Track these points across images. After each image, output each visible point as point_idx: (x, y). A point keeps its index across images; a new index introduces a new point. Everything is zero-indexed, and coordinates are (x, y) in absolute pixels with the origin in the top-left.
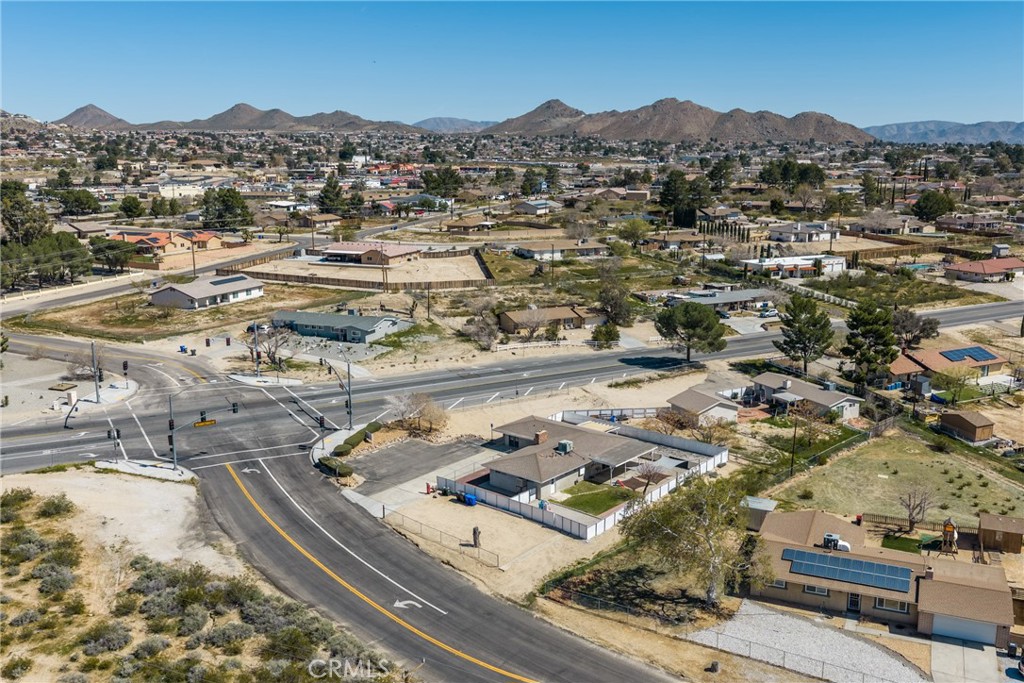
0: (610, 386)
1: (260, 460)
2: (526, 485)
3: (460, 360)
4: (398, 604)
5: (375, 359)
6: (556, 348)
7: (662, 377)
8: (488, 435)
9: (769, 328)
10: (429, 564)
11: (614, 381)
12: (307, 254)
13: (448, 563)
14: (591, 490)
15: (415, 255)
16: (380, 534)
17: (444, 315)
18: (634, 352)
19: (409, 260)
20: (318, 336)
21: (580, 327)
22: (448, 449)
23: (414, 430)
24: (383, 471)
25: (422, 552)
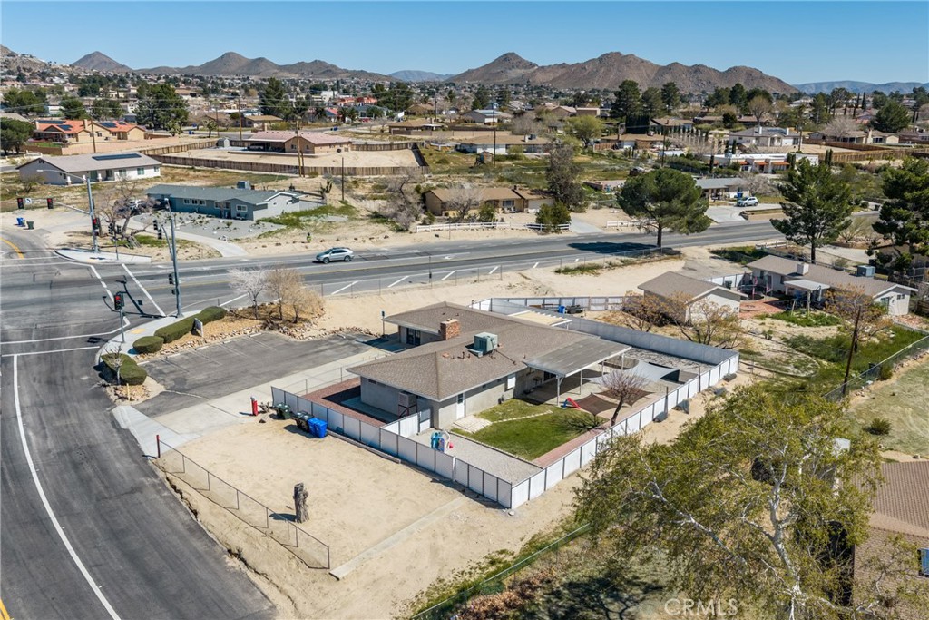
0: (558, 272)
1: (16, 356)
2: (414, 404)
3: (367, 240)
5: (259, 237)
6: (491, 231)
7: (625, 263)
8: (378, 329)
9: (750, 216)
10: (200, 556)
11: (563, 266)
12: (231, 145)
13: (238, 555)
14: (524, 413)
15: (345, 146)
17: (363, 198)
18: (588, 237)
19: (339, 151)
20: (199, 212)
21: (522, 211)
22: (316, 347)
23: (272, 320)
24: (200, 377)
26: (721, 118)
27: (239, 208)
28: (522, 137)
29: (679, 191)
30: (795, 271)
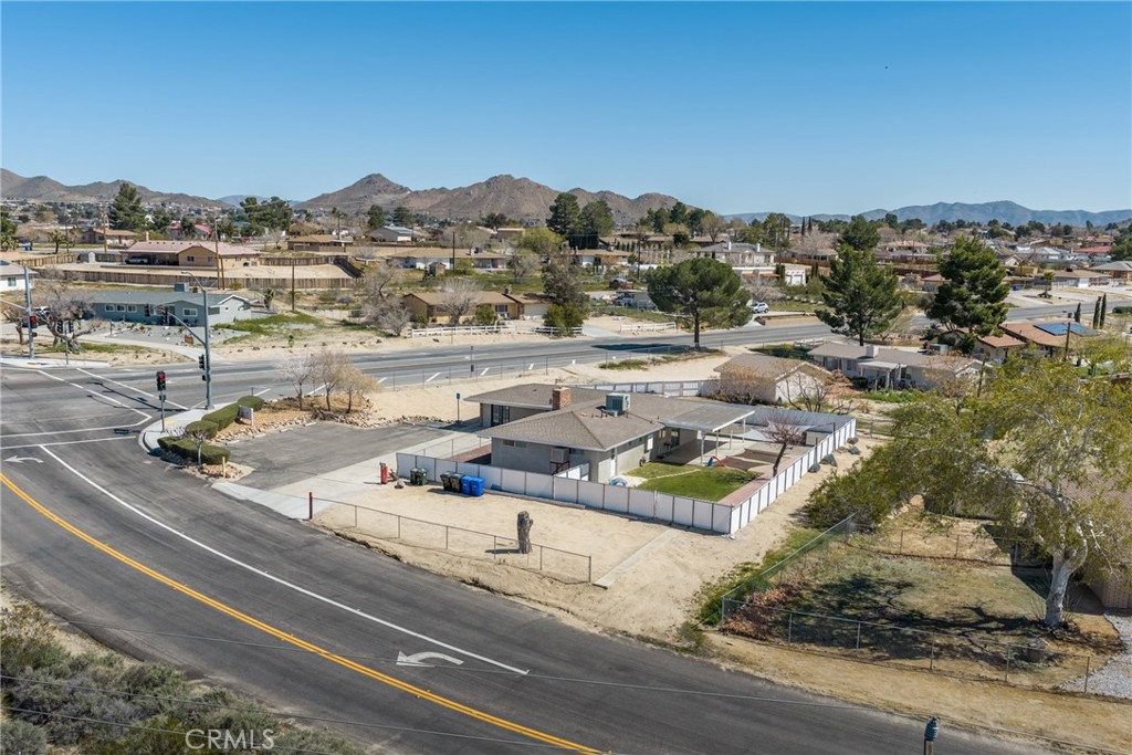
0: (603, 367)
1: (41, 446)
3: (358, 345)
4: (402, 659)
5: (225, 343)
6: (495, 336)
7: (668, 361)
8: (449, 416)
9: (767, 321)
10: (438, 586)
11: (604, 362)
12: (97, 260)
13: (476, 583)
15: (253, 260)
16: (311, 543)
17: (315, 309)
18: (606, 340)
19: (246, 264)
20: (127, 320)
21: (518, 318)
22: (389, 433)
23: (321, 413)
24: (284, 458)
25: (411, 567)
26: (671, 238)
27: (187, 312)
28: (467, 251)
29: (720, 279)
30: (864, 355)
